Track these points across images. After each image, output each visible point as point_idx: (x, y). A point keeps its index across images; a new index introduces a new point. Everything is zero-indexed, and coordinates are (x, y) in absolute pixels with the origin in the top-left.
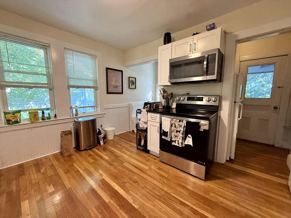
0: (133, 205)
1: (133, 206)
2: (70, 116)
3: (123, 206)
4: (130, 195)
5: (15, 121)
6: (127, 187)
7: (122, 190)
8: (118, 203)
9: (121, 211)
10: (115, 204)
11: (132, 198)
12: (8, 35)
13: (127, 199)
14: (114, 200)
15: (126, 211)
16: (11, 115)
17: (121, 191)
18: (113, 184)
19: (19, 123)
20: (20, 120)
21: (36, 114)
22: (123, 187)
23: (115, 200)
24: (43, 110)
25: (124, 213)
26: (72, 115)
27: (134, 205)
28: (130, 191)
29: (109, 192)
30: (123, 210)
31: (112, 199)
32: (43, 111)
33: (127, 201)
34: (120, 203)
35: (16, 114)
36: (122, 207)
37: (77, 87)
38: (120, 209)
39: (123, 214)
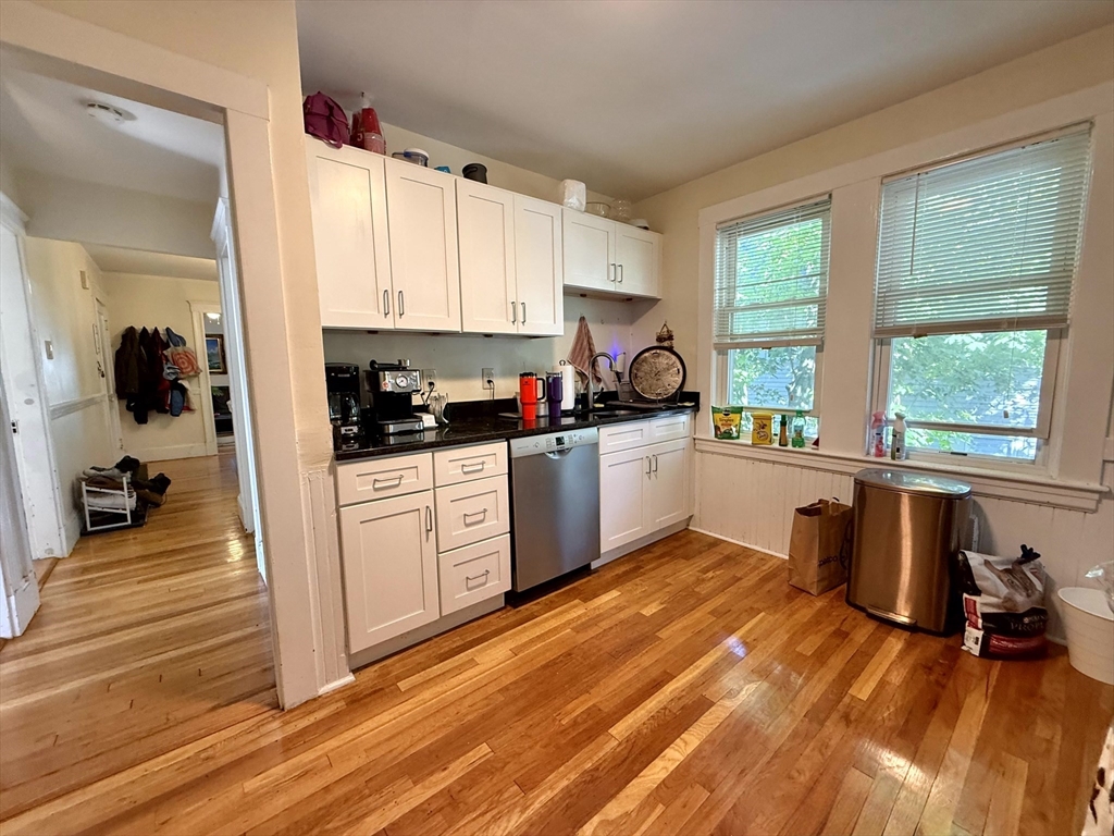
0: (596, 819)
1: (590, 816)
2: (868, 454)
3: (591, 781)
4: (642, 807)
5: (725, 432)
6: (686, 793)
7: (663, 775)
8: (604, 765)
9: (573, 777)
10: (601, 754)
11: (627, 814)
12: (743, 220)
13: (622, 795)
14: (618, 750)
15: (574, 791)
16: (722, 415)
17: (658, 771)
18: (692, 737)
19: (733, 438)
20: (738, 432)
21: (765, 422)
22: (681, 776)
23: (619, 753)
24: (784, 413)
25: (567, 786)
26: (873, 451)
27: (595, 824)
28: (660, 808)
29: (652, 731)
30: (576, 784)
31: (620, 744)
32: (784, 417)
33: (613, 796)
34: (605, 771)
35: (732, 416)
36: (589, 778)
37: (914, 332)
38: (583, 773)
39: (565, 783)
